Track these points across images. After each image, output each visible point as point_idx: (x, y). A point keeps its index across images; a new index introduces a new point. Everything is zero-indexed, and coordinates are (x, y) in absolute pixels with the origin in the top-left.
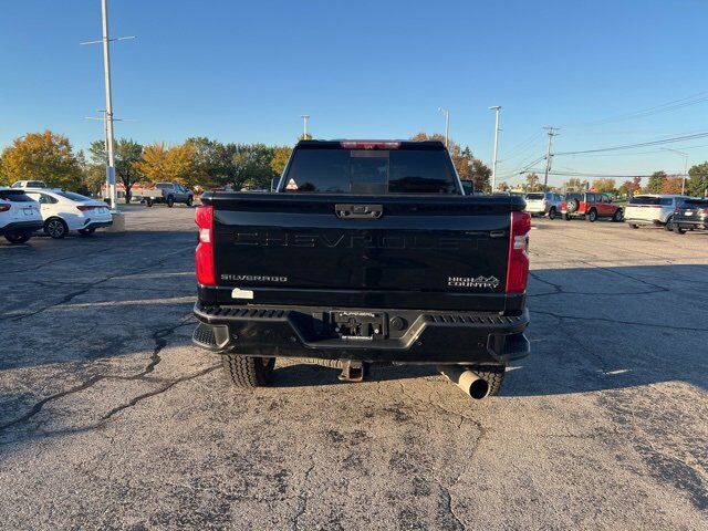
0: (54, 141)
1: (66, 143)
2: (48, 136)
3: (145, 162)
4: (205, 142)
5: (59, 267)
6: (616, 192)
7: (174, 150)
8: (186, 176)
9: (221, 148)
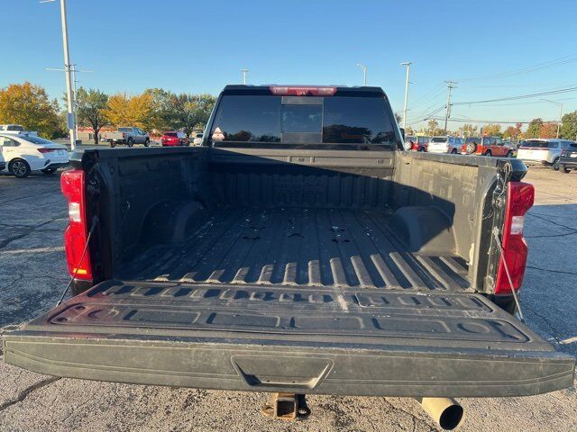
0: (32, 91)
1: (43, 93)
2: (27, 86)
3: (110, 109)
4: (161, 92)
5: (11, 207)
6: (501, 136)
7: (135, 99)
8: (145, 122)
9: (174, 97)
